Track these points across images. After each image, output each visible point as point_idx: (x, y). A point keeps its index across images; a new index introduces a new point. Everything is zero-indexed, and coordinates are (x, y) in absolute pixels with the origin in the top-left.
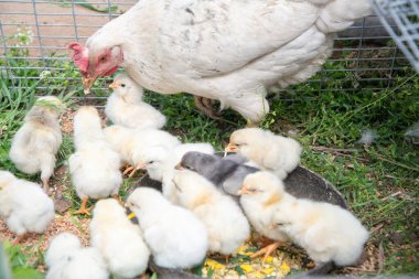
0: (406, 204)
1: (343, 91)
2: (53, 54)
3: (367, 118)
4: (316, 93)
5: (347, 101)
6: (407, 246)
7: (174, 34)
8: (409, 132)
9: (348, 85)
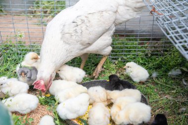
0: (170, 100)
1: (145, 57)
2: (34, 43)
3: (154, 68)
4: (134, 58)
5: (146, 61)
6: (171, 117)
7: (71, 32)
8: (170, 73)
9: (146, 55)
